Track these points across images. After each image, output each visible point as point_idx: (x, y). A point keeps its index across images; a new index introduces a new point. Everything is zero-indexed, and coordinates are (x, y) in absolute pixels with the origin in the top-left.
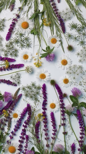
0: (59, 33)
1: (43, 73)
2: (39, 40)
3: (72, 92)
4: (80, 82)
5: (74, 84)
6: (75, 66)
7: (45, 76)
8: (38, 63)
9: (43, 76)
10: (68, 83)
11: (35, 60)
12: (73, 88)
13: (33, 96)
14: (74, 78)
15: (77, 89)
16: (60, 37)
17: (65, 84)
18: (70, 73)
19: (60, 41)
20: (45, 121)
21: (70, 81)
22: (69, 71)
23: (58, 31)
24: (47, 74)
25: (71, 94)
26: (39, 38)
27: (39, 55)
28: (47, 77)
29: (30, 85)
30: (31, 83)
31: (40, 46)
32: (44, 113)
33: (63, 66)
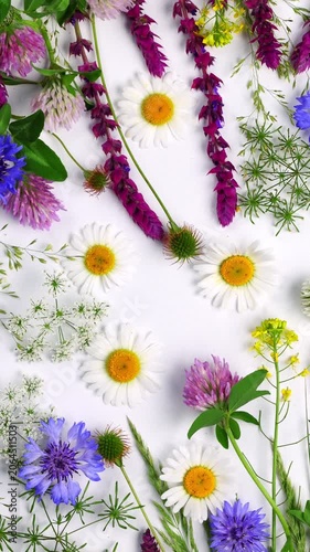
0: (175, 530)
1: (239, 292)
2: (285, 476)
3: (53, 200)
4: (17, 265)
5: (49, 248)
6: (59, 354)
7: (221, 272)
8: (273, 344)
9: (236, 270)
10: (84, 249)
11: (291, 361)
12: (54, 224)
13: (281, 154)
14: (55, 284)
15: (33, 224)
16: (164, 511)
17: (103, 244)
18: (81, 309)
19: (161, 488)
20: (190, 16)
21: (78, 265)
22: (91, 322)
23: (178, 538)
24: (215, 284)
25: (58, 189)
26: (285, 486)
27: (273, 391)
28: (214, 269)
29: (301, 212)
30: (297, 222)
31: (273, 444)
32: (203, 60)
33: (127, 345)
